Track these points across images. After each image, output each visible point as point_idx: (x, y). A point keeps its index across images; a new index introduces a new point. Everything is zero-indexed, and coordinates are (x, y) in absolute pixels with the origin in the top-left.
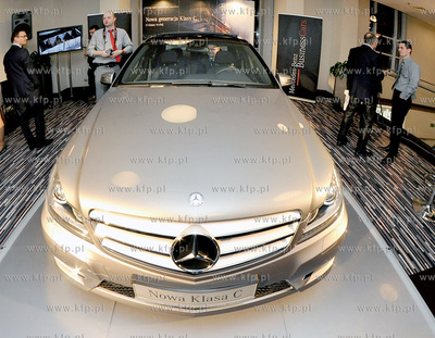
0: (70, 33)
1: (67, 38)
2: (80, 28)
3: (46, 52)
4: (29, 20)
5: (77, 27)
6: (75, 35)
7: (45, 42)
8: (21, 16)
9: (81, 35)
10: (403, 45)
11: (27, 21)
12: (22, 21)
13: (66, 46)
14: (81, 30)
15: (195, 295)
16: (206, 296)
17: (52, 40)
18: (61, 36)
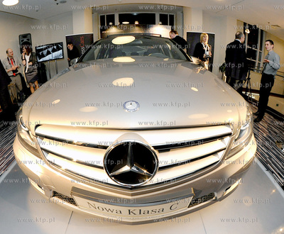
0: (55, 47)
1: (54, 51)
2: (61, 44)
3: (41, 60)
4: (30, 39)
5: (59, 43)
6: (58, 49)
7: (40, 53)
8: (25, 36)
9: (62, 49)
10: (268, 42)
11: (28, 40)
12: (25, 40)
13: (54, 56)
14: (62, 45)
15: (132, 209)
16: (143, 209)
17: (45, 52)
18: (50, 49)
